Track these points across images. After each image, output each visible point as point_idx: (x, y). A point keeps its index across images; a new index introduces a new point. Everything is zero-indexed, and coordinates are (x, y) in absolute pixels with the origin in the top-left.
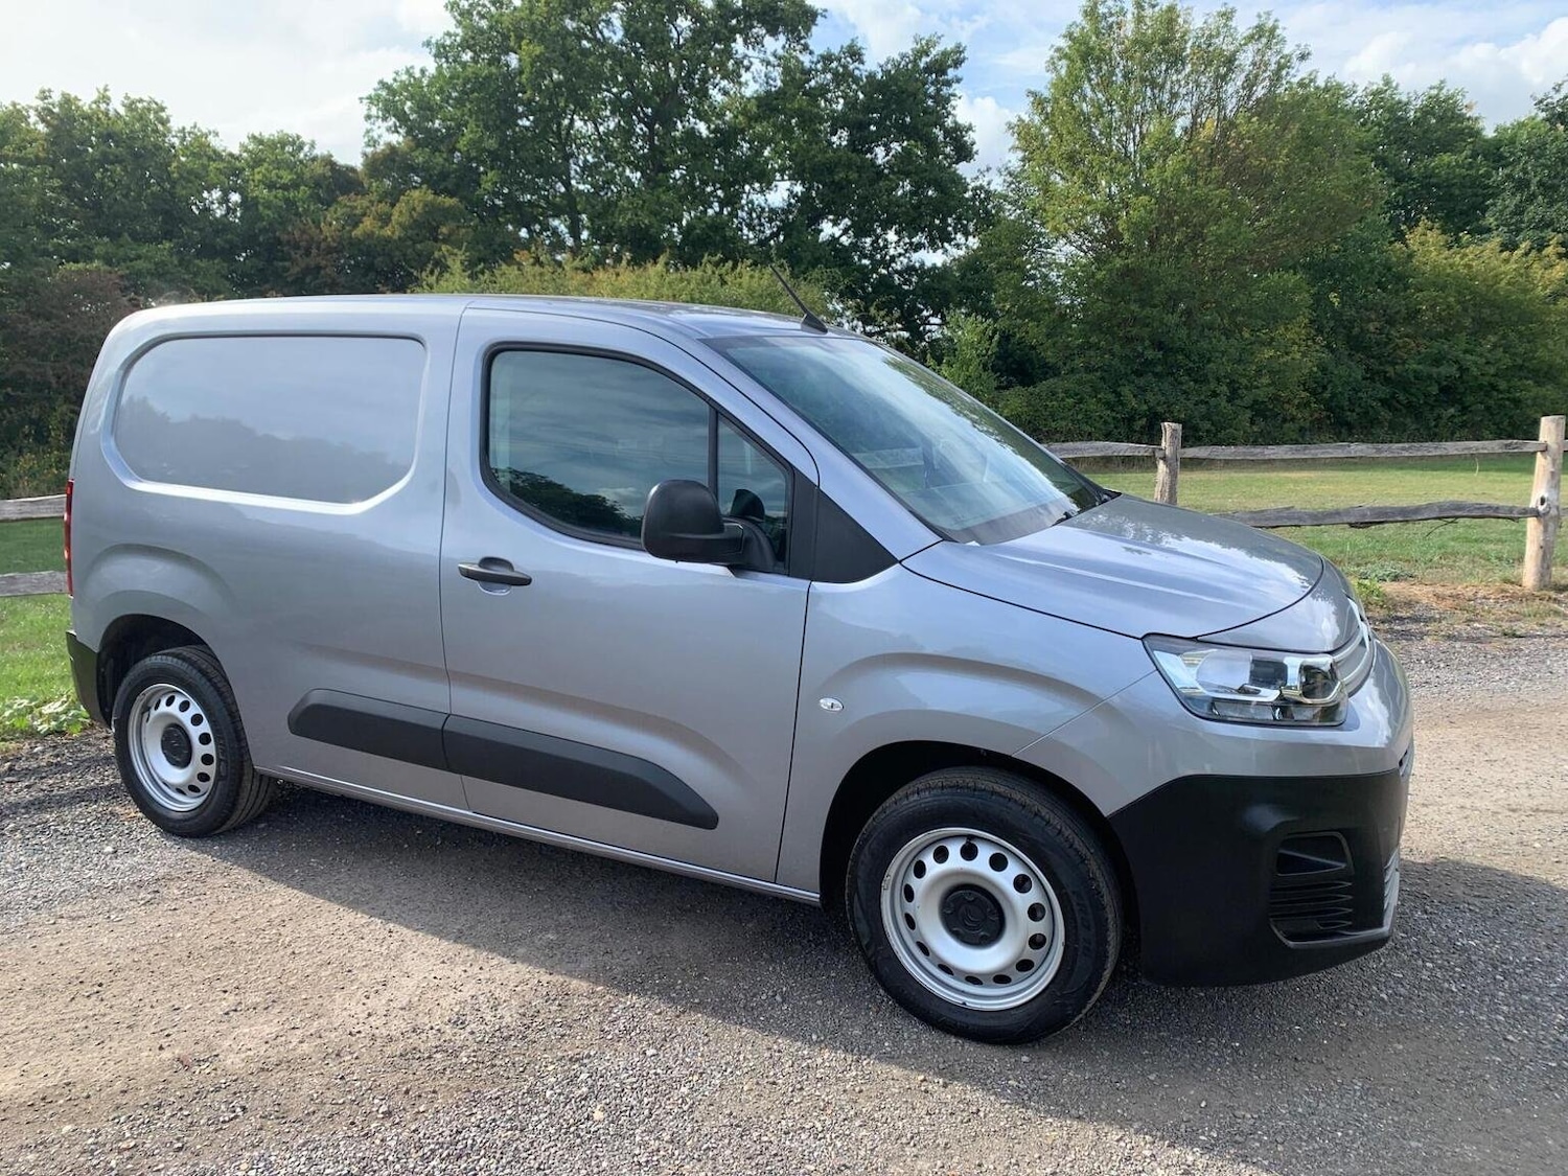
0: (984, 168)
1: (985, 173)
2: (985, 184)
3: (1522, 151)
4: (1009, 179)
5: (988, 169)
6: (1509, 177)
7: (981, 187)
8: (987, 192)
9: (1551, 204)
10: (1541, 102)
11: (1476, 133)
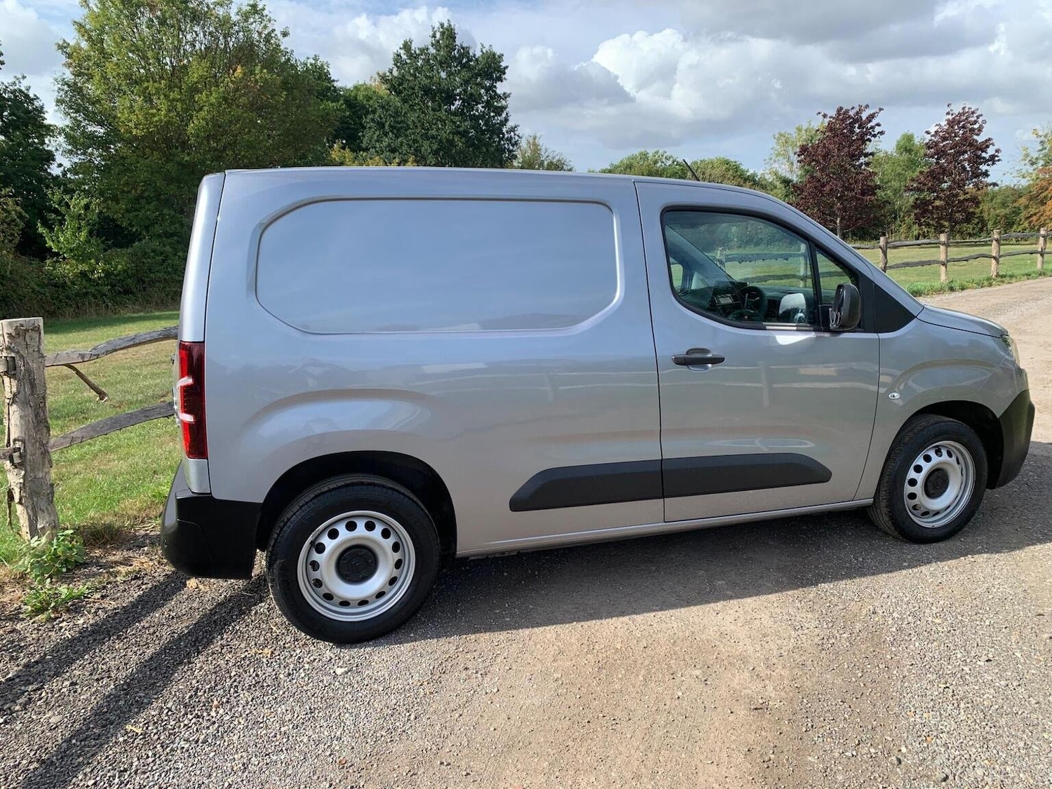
0: (19, 76)
1: (21, 80)
2: (23, 89)
3: (379, 106)
4: (66, 88)
5: (24, 77)
6: (373, 120)
7: (21, 91)
8: (27, 96)
9: (397, 137)
10: (383, 78)
11: (335, 89)
